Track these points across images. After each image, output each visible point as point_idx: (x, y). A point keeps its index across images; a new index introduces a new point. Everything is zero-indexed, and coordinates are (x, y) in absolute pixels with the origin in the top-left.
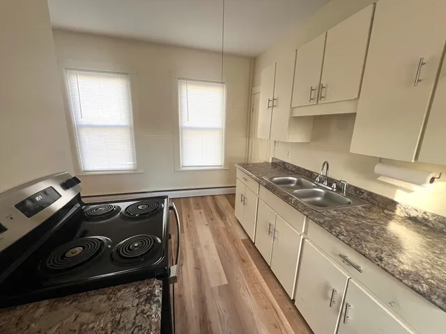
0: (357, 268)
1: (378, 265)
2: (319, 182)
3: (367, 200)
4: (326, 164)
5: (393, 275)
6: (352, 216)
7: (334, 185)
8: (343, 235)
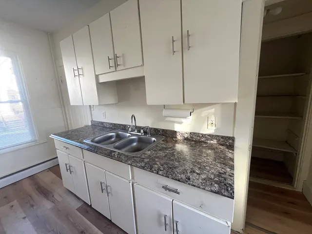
0: (176, 192)
1: (189, 184)
2: (132, 131)
3: (163, 135)
4: (133, 116)
5: (199, 187)
6: (160, 150)
7: (142, 131)
8: (161, 170)
